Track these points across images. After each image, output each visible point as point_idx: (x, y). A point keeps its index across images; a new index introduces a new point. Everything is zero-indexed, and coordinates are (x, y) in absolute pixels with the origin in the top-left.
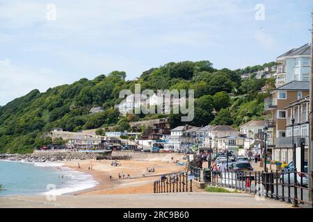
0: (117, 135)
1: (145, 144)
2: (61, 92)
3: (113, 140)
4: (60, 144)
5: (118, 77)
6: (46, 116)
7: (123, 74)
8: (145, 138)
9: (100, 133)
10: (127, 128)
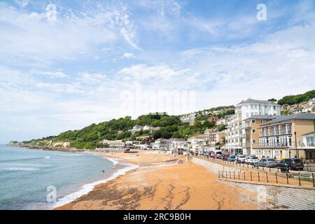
0: (131, 142)
1: (144, 146)
2: (105, 124)
3: (130, 145)
4: (107, 146)
5: (128, 118)
6: (99, 134)
7: (130, 117)
8: (143, 143)
9: (123, 141)
10: (135, 139)
